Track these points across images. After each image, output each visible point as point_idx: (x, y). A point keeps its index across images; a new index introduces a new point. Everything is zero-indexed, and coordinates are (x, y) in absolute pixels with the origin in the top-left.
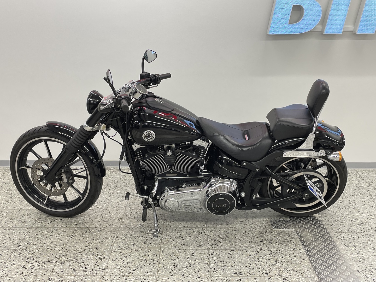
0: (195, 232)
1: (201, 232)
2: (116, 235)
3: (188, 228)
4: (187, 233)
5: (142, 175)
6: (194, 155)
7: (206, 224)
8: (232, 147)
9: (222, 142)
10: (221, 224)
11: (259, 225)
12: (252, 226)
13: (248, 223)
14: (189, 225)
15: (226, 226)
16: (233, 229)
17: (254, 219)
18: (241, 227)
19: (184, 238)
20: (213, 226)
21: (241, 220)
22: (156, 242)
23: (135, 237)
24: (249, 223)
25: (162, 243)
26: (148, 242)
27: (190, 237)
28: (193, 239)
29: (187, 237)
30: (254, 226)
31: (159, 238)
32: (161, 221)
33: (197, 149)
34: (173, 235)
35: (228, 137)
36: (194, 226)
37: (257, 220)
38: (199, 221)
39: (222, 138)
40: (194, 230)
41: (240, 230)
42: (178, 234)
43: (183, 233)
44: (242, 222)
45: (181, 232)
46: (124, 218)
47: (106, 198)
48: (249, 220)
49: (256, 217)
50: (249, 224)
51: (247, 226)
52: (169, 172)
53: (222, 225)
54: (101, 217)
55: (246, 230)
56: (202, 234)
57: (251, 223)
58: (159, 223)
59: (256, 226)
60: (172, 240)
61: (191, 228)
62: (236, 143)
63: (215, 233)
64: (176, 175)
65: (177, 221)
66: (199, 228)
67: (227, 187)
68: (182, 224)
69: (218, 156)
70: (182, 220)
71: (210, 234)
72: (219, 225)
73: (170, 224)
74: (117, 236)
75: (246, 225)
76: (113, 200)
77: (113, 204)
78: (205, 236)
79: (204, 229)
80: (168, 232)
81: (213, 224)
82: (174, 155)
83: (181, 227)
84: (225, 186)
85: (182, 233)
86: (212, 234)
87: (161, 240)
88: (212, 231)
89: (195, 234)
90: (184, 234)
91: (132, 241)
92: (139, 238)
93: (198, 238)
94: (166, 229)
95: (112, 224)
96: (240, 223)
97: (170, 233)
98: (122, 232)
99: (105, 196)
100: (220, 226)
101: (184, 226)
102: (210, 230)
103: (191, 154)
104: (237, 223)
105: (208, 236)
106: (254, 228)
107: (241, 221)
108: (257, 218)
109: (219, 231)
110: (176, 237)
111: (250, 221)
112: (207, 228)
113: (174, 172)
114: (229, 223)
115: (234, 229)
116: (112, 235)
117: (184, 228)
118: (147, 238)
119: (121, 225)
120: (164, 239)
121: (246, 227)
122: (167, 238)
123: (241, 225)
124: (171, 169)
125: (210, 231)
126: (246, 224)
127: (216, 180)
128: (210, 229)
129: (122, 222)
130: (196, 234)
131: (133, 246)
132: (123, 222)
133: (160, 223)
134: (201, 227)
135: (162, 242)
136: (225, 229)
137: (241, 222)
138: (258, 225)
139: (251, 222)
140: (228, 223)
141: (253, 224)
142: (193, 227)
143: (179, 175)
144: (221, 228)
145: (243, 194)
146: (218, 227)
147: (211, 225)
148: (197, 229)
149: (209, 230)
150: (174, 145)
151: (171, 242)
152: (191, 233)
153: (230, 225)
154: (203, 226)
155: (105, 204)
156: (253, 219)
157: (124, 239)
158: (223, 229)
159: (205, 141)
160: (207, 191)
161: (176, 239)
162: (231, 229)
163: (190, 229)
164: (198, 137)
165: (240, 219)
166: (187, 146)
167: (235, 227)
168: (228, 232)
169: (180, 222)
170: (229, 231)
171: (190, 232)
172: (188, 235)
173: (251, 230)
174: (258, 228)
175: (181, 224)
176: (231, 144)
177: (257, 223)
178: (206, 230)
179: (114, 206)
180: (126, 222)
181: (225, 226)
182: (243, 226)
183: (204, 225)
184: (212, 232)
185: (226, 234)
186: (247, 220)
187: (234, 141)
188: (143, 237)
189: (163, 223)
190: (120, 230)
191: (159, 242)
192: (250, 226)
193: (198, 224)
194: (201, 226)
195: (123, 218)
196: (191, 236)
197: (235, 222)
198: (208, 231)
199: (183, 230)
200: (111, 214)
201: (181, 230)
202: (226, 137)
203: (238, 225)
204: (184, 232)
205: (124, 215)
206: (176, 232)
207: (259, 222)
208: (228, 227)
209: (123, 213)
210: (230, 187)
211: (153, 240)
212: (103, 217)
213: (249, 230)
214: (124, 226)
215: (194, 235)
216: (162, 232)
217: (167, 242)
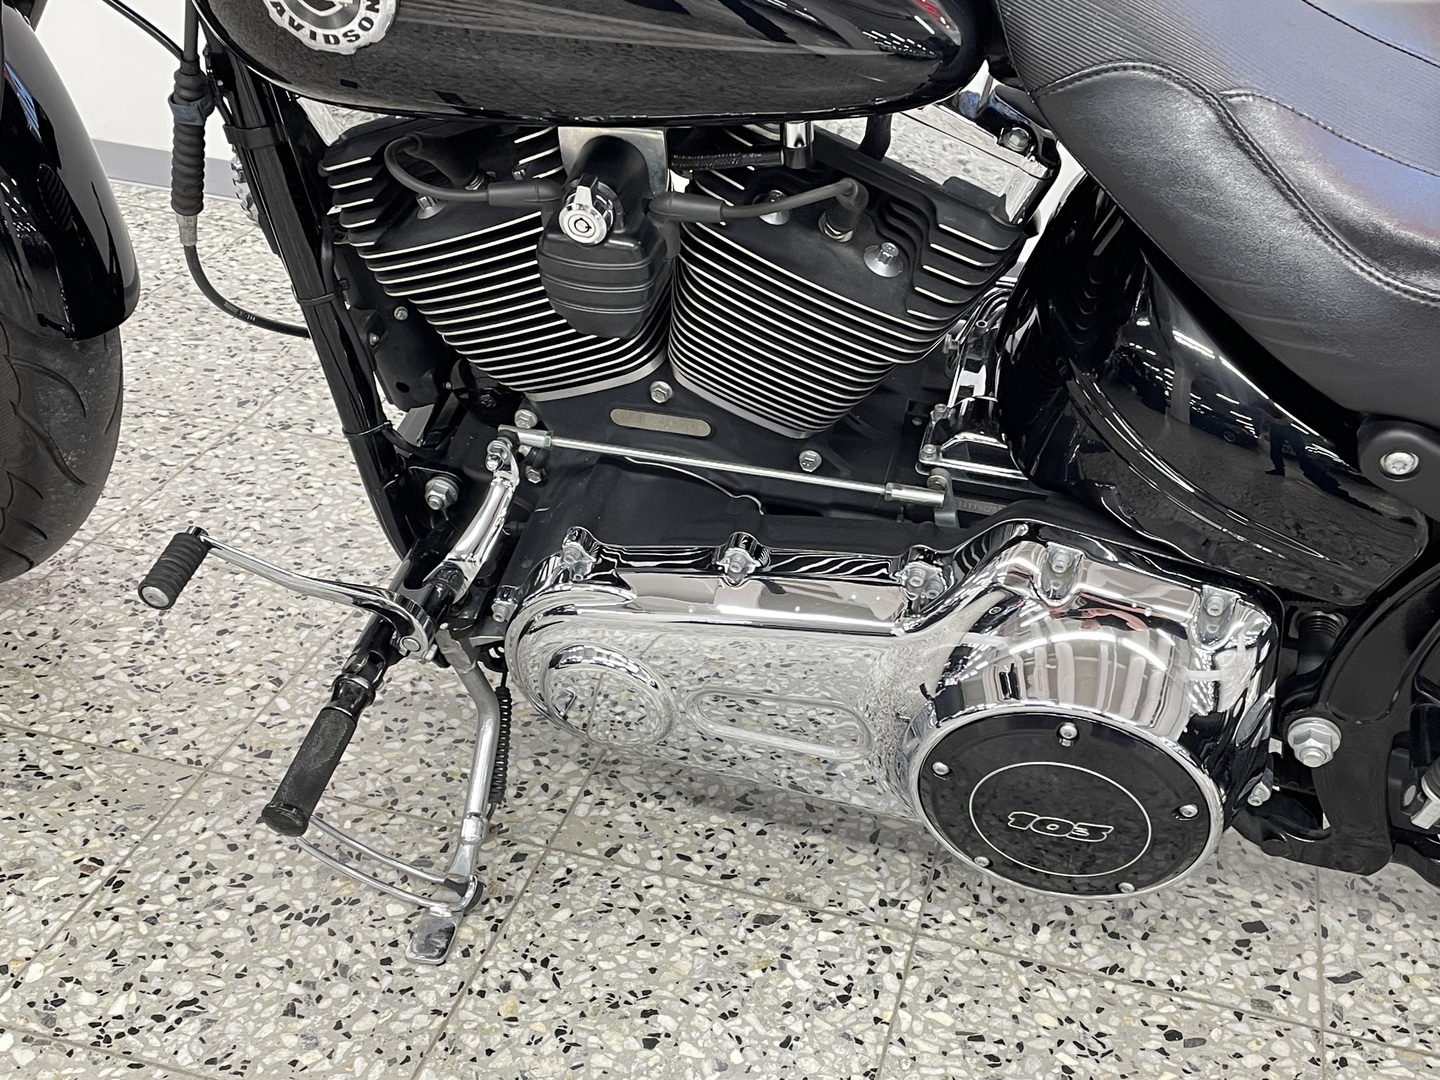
0: (790, 965)
1: (843, 981)
2: (124, 852)
3: (748, 904)
4: (722, 962)
5: (429, 376)
6: (880, 268)
7: (924, 882)
8: (1292, 241)
9: (1178, 174)
10: (1063, 916)
11: (1415, 1005)
12: (1346, 1001)
13: (1310, 957)
14: (773, 874)
15: (1094, 954)
16: (1155, 1000)
17: (1380, 920)
18: (1235, 1000)
19: (664, 1022)
20: (977, 923)
21: (1256, 905)
22: (394, 1018)
23: (261, 908)
24: (1320, 954)
25: (441, 1046)
26: (324, 1004)
27: (718, 1027)
28: (736, 1058)
29: (700, 1020)
30: (1360, 1013)
31: (447, 967)
32: (570, 767)
33: (918, 213)
34: (592, 957)
35: (1266, 125)
36: (811, 882)
37: (1401, 935)
38: (873, 839)
39: (1193, 121)
40: (797, 944)
41: (1215, 1034)
42: (632, 957)
43: (685, 955)
44: (1256, 938)
45: (670, 938)
46: (302, 678)
47: (303, 470)
48: (1330, 923)
49: (1402, 900)
50: (1320, 967)
51: (1294, 1000)
52: (637, 396)
53: (1062, 925)
54: (148, 636)
55: (1280, 1047)
56: (844, 999)
57: (1341, 960)
58: (545, 787)
59: (1386, 1020)
60: (539, 1027)
61: (779, 906)
62: (1356, 208)
63: (974, 1020)
64: (702, 428)
65: (698, 800)
66: (844, 923)
67: (1149, 669)
68: (723, 847)
69: (1126, 317)
70: (743, 799)
71: (918, 1027)
72: (1036, 929)
73: (625, 817)
74: (128, 864)
75: (1284, 982)
76: (335, 496)
77: (308, 532)
78: (869, 1038)
79: (887, 950)
80: (562, 915)
81: (986, 899)
82: (645, 249)
83: (702, 871)
84: (1134, 660)
85: (674, 947)
86: (936, 1024)
87: (447, 1007)
88: (957, 983)
89: (784, 995)
90: (685, 967)
91: (205, 961)
92: (285, 935)
93: (788, 1056)
94: (560, 873)
95: (176, 724)
96: (1234, 935)
97: (570, 933)
98: (200, 821)
99: (304, 453)
100: (1044, 934)
101: (730, 863)
102: (932, 968)
103: (849, 253)
104: (1213, 935)
105: (896, 1050)
106: (1356, 1033)
107: (1254, 915)
108: (1410, 918)
109: (1018, 1009)
110: (601, 993)
111: (1338, 940)
112: (922, 943)
113: (683, 403)
114: (1139, 916)
115: (1165, 1012)
116: (95, 843)
117: (716, 898)
118: (344, 951)
119: (236, 751)
120: (482, 994)
121: (1279, 1005)
122: (518, 981)
123: (1241, 968)
124: (665, 372)
125: (927, 989)
126: (1294, 965)
127: (1048, 566)
128: (947, 954)
129: (263, 718)
130: (796, 989)
131: (171, 1020)
132: (275, 720)
133: (554, 788)
134: (868, 916)
135: (450, 1029)
136: (1073, 992)
137: (1246, 935)
138: (1405, 998)
139: (1347, 950)
140: (1128, 914)
141: (1354, 985)
142: (798, 900)
143: (732, 435)
144: (1042, 969)
145: (1311, 742)
146: (1021, 945)
147: (966, 912)
148: (824, 936)
149: (925, 965)
150: (658, 135)
151: (529, 1051)
152: (754, 974)
153: (1136, 947)
154: (895, 902)
155: (255, 524)
156: (1364, 916)
157: (152, 921)
158: (1062, 979)
159: (1015, 140)
160: (958, 656)
161: (589, 1023)
162: (1138, 997)
163: (761, 920)
164: (922, 74)
165: (1242, 895)
166: (798, 164)
167: (1178, 980)
168: (1100, 1035)
169: (716, 820)
170: (1110, 1025)
171: (751, 958)
172: (717, 995)
173: (1330, 1055)
174: (1405, 1041)
175: (709, 844)
176: (1289, 212)
177: (1396, 983)
178: (900, 965)
179: (309, 548)
180: (293, 723)
181: (1088, 949)
182: (1260, 982)
183: (905, 897)
184: (949, 1011)
185: (1067, 1056)
186: (1309, 923)
187: (1336, 177)
188: (324, 928)
189: (573, 791)
190: (193, 796)
191: (423, 1020)
192: (1322, 1000)
193: (858, 868)
194: (874, 902)
195: (294, 675)
196: (733, 1014)
197: (1190, 913)
198: (912, 981)
199: (698, 920)
200: (230, 624)
201: (680, 908)
202: (1243, 120)
203: (1216, 960)
204: (700, 941)
205: (322, 646)
206: (634, 928)
207: (1422, 967)
208: (1114, 969)
209: (328, 634)
210: (1174, 667)
211: (386, 981)
212: (159, 642)
213: (1311, 1048)
214: (249, 770)
215: (771, 1001)
216: (509, 898)
217: (495, 1041)
